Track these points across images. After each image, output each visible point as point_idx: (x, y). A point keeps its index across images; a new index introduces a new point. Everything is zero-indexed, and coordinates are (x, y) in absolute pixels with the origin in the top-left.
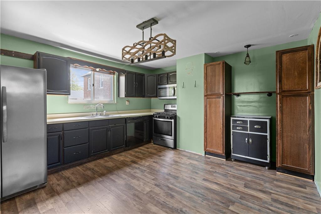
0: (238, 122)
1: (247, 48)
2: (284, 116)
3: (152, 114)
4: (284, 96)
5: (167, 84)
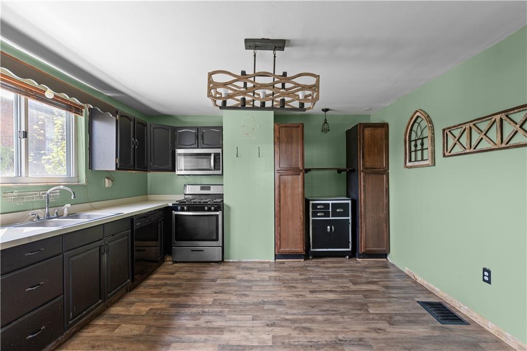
0: (318, 207)
1: (325, 112)
2: (367, 196)
3: (170, 205)
4: (365, 173)
5: (198, 148)
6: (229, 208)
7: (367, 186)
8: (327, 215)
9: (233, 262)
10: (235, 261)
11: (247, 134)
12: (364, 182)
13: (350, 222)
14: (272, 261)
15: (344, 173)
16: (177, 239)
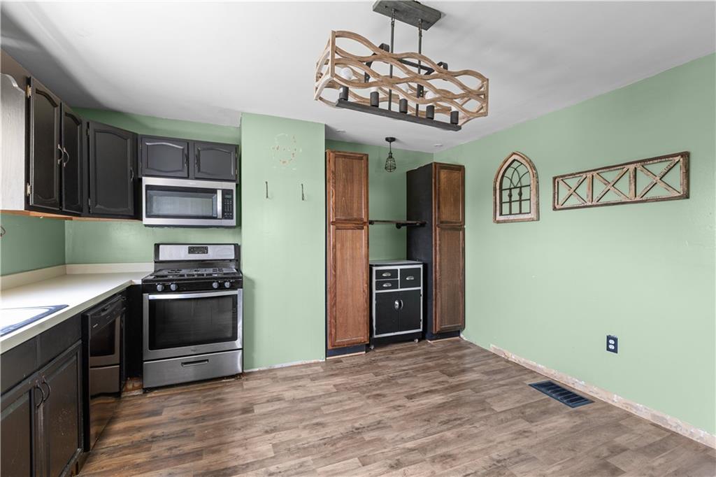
0: (384, 275)
1: (390, 142)
2: (443, 257)
3: (139, 282)
4: (442, 229)
5: (187, 178)
6: (252, 282)
7: (442, 245)
8: (395, 285)
9: (260, 372)
10: (261, 369)
11: (284, 162)
12: (440, 240)
13: (422, 293)
14: (321, 361)
15: (404, 229)
16: (153, 346)
